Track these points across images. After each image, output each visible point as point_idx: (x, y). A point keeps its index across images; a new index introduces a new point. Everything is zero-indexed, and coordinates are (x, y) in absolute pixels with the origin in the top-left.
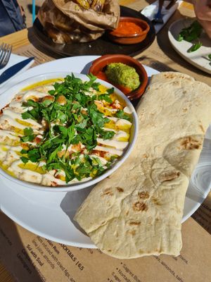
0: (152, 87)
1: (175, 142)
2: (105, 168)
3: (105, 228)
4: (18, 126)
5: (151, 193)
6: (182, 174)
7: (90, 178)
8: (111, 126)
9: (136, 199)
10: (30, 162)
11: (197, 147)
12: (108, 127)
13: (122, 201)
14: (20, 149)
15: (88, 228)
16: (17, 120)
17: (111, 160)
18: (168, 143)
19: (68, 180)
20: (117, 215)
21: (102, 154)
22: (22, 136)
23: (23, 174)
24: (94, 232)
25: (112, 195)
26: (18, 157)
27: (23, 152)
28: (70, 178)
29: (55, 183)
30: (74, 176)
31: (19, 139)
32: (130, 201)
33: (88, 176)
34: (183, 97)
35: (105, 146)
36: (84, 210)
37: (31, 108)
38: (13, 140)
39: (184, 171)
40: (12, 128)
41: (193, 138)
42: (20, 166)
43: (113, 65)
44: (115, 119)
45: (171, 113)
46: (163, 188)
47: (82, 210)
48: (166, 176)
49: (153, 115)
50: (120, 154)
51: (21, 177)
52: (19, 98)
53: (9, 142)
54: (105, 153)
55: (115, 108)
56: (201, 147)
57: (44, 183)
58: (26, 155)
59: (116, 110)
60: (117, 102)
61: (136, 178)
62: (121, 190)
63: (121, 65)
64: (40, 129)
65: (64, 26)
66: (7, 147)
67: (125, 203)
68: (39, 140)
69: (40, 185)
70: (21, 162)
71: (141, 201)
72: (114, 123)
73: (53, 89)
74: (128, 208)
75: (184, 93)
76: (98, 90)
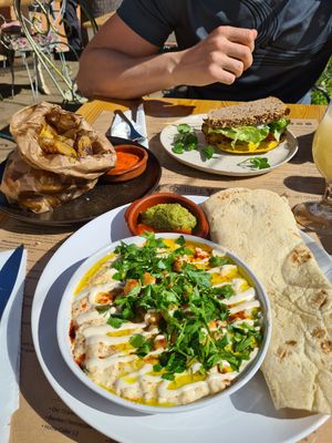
0: (216, 216)
1: (285, 263)
2: (258, 329)
3: (320, 392)
4: (117, 341)
5: (323, 326)
6: (327, 291)
7: (256, 350)
8: (218, 279)
9: (316, 342)
10: (177, 375)
11: (309, 257)
12: (216, 283)
13: (305, 352)
14: (149, 367)
15: (306, 404)
16: (109, 334)
17: (255, 316)
18: (279, 267)
19: (236, 368)
20: (316, 371)
21: (241, 315)
22: (134, 350)
23: (182, 395)
24: (315, 404)
25: (290, 353)
26: (158, 379)
27: (156, 369)
28: (237, 363)
29: (227, 380)
30: (239, 359)
31: (136, 357)
32: (314, 347)
33: (251, 349)
34: (255, 212)
35: (234, 305)
36: (281, 390)
37: (113, 310)
38: (130, 363)
39: (324, 286)
40: (113, 349)
41: (298, 250)
42: (170, 388)
43: (151, 211)
44: (216, 270)
45: (259, 235)
46: (327, 314)
47: (278, 391)
48: (316, 301)
49: (242, 245)
50: (257, 304)
51: (184, 400)
52: (84, 306)
53: (128, 368)
54: (243, 312)
55: (203, 258)
56: (312, 255)
57: (216, 389)
58: (163, 370)
59: (207, 260)
60: (198, 249)
61: (291, 321)
62: (293, 343)
63: (162, 206)
64: (146, 329)
65: (55, 188)
66: (133, 375)
67: (310, 352)
68: (161, 341)
69: (211, 395)
70: (168, 383)
71: (322, 340)
72: (219, 275)
73: (114, 271)
74: (318, 356)
75: (253, 207)
76: (166, 247)
